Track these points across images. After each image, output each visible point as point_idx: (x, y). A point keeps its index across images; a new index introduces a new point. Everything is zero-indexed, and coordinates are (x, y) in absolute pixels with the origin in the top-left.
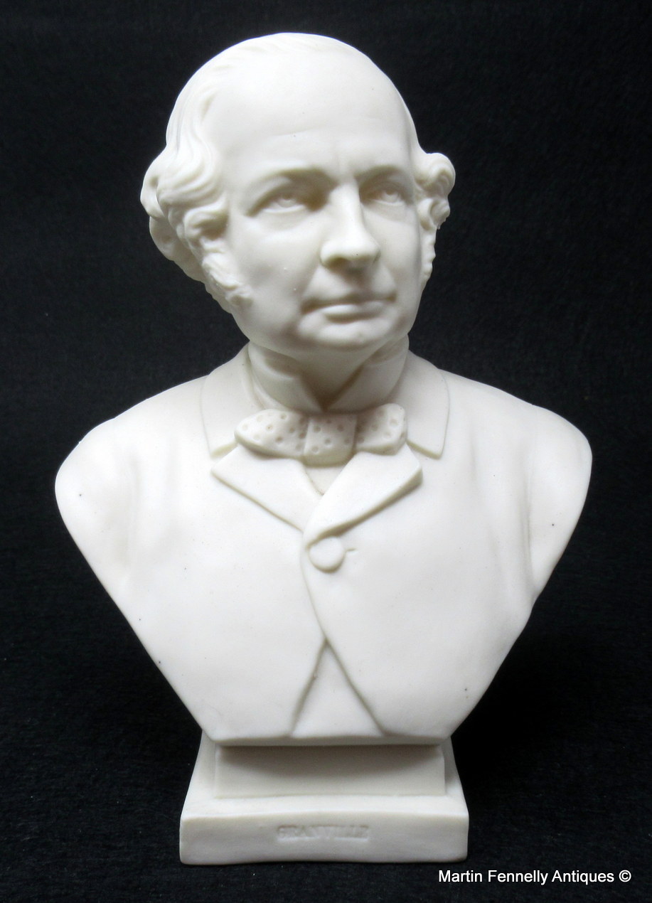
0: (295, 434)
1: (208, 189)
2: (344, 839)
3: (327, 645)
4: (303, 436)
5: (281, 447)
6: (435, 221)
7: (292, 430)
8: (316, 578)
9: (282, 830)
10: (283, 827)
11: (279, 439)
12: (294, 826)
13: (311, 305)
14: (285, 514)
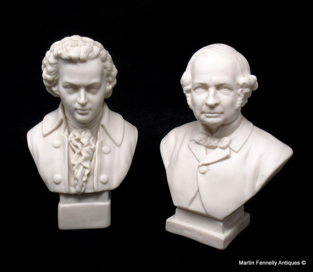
0: (204, 140)
1: (187, 83)
2: (197, 236)
3: (198, 191)
4: (206, 141)
5: (201, 142)
6: (243, 94)
7: (204, 139)
8: (199, 175)
9: (185, 229)
10: (186, 229)
11: (201, 141)
12: (188, 229)
13: (203, 113)
14: (198, 158)
